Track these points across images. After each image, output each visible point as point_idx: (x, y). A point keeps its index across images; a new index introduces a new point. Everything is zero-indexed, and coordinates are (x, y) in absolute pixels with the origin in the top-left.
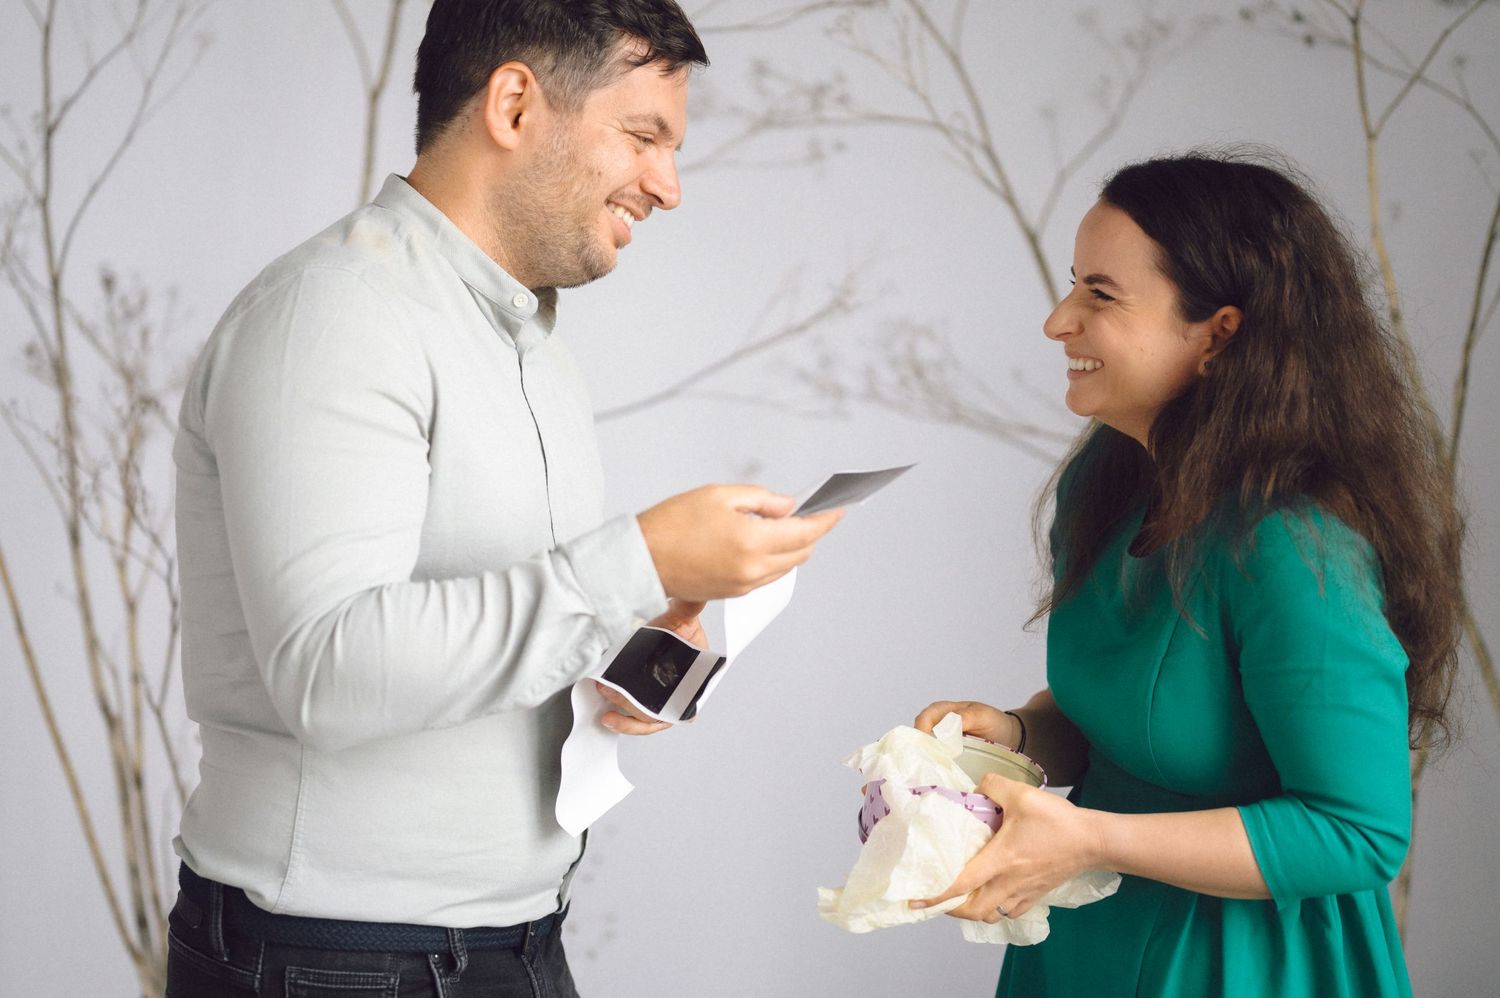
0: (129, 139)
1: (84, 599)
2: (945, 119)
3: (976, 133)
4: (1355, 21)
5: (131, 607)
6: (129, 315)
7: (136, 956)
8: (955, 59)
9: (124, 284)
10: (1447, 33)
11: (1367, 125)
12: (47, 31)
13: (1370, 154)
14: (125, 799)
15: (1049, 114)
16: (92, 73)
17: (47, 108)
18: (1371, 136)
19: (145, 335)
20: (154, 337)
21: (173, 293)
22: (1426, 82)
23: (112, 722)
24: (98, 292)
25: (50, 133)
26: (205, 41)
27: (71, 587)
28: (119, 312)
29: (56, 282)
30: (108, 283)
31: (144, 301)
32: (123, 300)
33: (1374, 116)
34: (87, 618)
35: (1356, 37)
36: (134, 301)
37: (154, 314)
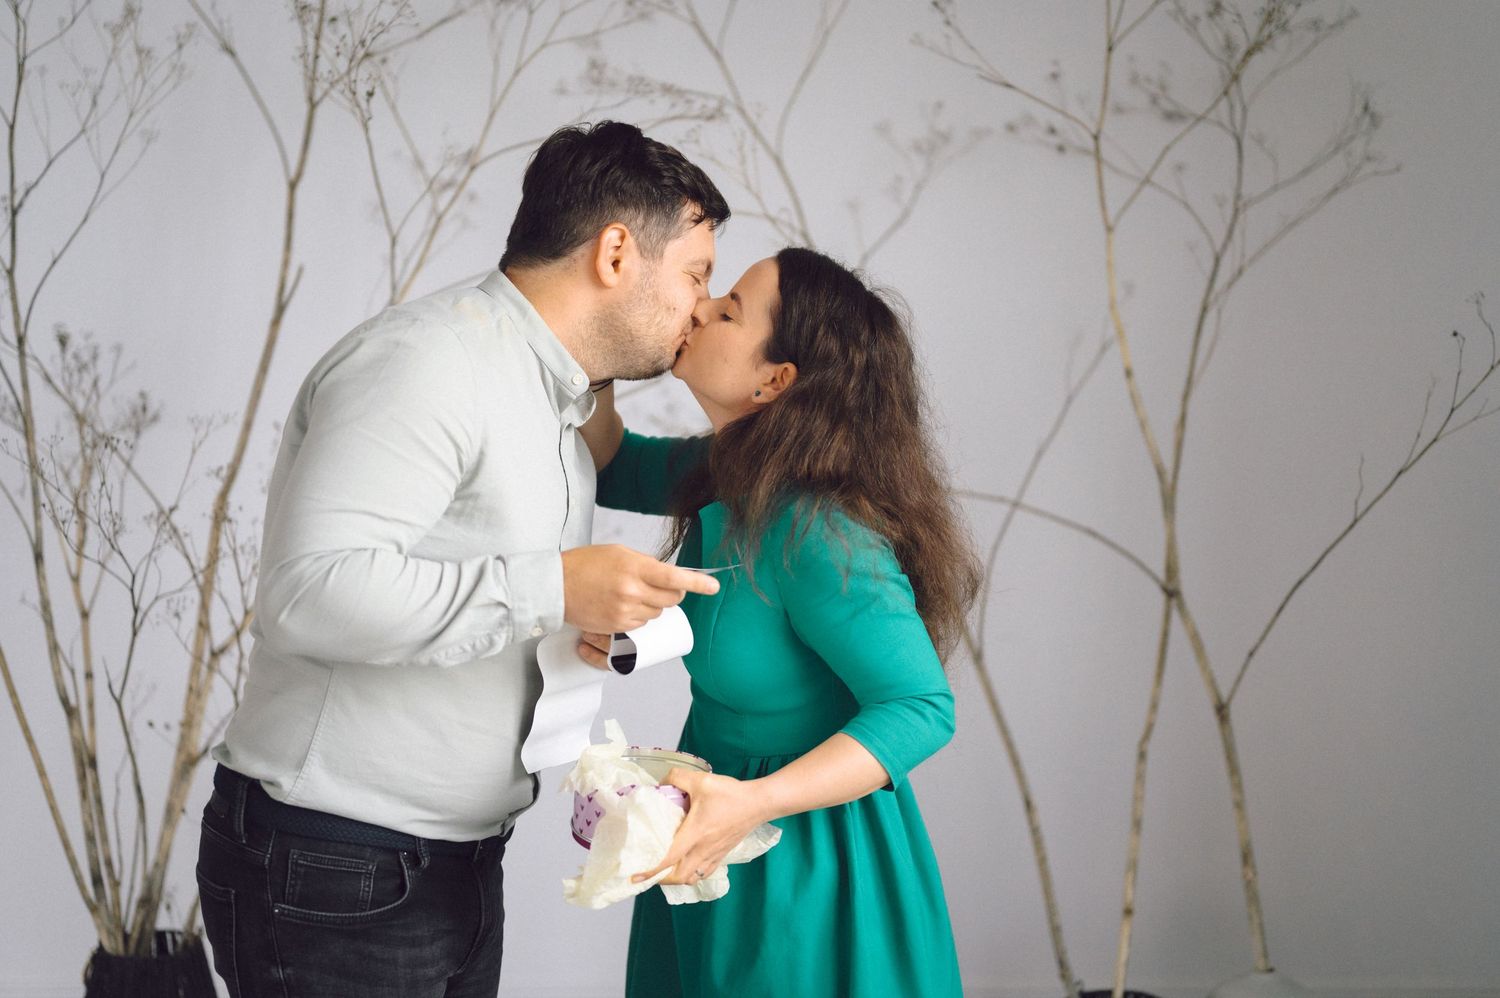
0: (85, 220)
1: (45, 606)
2: (773, 212)
3: (796, 223)
4: (1096, 138)
5: (85, 615)
6: (82, 368)
7: (93, 909)
8: (778, 161)
9: (76, 342)
10: (1168, 148)
11: (1105, 219)
12: (12, 127)
13: (1109, 243)
14: (82, 778)
15: (853, 206)
16: (50, 164)
17: (13, 191)
18: (1109, 229)
19: (95, 384)
20: (102, 385)
21: (118, 349)
22: (1153, 184)
23: (71, 712)
24: (56, 346)
25: (14, 213)
26: (150, 138)
27: (35, 598)
28: (73, 364)
29: (21, 340)
30: (63, 341)
31: (95, 357)
32: (76, 356)
33: (1112, 213)
34: (49, 624)
35: (1097, 150)
36: (86, 357)
37: (104, 366)
